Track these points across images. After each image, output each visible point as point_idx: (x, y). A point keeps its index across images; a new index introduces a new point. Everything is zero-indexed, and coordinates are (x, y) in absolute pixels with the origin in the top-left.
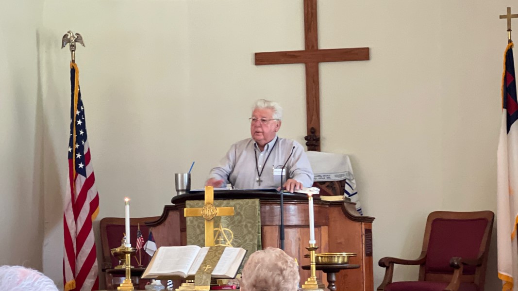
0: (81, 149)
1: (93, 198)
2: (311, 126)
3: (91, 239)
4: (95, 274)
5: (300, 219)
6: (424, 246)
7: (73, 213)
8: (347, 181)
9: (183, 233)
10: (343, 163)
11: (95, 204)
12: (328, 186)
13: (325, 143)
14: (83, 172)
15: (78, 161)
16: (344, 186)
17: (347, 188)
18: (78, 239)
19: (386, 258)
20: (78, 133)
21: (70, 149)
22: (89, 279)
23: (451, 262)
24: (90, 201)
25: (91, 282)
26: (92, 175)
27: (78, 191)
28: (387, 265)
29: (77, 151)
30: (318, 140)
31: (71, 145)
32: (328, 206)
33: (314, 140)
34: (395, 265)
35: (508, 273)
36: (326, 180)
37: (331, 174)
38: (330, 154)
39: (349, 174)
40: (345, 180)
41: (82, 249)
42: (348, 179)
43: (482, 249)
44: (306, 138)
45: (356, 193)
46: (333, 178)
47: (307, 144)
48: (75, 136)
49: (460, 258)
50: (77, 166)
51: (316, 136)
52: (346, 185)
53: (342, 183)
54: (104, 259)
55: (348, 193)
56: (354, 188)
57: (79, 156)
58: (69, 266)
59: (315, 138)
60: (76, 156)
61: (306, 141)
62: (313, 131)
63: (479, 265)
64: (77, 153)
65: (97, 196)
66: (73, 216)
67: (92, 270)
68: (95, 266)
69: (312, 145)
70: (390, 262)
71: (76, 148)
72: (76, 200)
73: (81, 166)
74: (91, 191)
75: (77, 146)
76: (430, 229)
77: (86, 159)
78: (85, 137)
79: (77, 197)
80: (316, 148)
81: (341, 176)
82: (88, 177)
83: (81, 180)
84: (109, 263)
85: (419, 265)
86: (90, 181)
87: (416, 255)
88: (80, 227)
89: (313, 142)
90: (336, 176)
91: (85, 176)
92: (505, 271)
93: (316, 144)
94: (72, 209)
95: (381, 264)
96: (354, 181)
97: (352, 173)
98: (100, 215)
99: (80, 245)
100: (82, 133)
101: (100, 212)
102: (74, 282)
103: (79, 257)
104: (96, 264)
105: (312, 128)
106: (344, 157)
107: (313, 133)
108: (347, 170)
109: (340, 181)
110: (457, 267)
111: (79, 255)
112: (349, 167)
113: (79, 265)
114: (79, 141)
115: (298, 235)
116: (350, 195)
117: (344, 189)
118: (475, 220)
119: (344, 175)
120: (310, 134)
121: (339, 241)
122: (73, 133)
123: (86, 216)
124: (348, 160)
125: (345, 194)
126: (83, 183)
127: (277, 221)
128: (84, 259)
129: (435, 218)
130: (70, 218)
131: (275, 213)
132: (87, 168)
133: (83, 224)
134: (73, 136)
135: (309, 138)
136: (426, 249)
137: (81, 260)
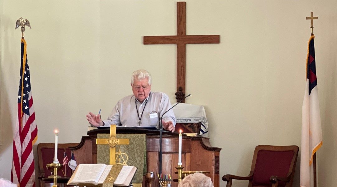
0: (26, 97)
1: (33, 130)
2: (180, 86)
3: (31, 157)
4: (33, 181)
5: (172, 148)
6: (252, 168)
7: (20, 139)
8: (202, 123)
9: (94, 155)
10: (200, 111)
11: (34, 134)
12: (190, 126)
14: (27, 112)
15: (24, 105)
16: (200, 127)
17: (202, 128)
18: (22, 156)
19: (227, 175)
20: (25, 86)
21: (19, 97)
22: (29, 183)
23: (270, 179)
24: (32, 132)
25: (31, 186)
26: (34, 114)
27: (24, 125)
28: (228, 179)
29: (24, 98)
30: (184, 95)
31: (20, 93)
32: (191, 140)
33: (181, 95)
34: (233, 180)
35: (307, 186)
36: (188, 122)
37: (192, 119)
38: (191, 105)
39: (204, 118)
40: (201, 122)
41: (25, 164)
42: (204, 122)
43: (290, 171)
44: (176, 94)
45: (207, 132)
46: (193, 121)
47: (176, 98)
48: (23, 88)
49: (276, 177)
50: (24, 108)
51: (182, 93)
52: (202, 125)
53: (199, 124)
54: (39, 170)
55: (202, 131)
56: (207, 128)
57: (25, 101)
58: (16, 175)
59: (182, 94)
60: (23, 101)
61: (176, 96)
62: (180, 89)
63: (288, 181)
64: (24, 99)
65: (37, 128)
66: (20, 142)
67: (31, 177)
68: (33, 175)
69: (180, 99)
70: (230, 178)
71: (23, 96)
72: (22, 131)
73: (26, 108)
74: (33, 125)
75: (24, 95)
76: (256, 156)
77: (30, 103)
78: (29, 89)
79: (23, 129)
80: (183, 100)
81: (198, 120)
83: (26, 117)
84: (43, 173)
85: (248, 181)
86: (32, 119)
87: (247, 174)
88: (24, 149)
89: (181, 96)
90: (195, 120)
91: (29, 115)
93: (183, 98)
94: (19, 137)
95: (224, 179)
96: (207, 123)
97: (206, 117)
98: (38, 141)
99: (24, 161)
100: (27, 86)
103: (22, 169)
104: (34, 173)
105: (180, 88)
106: (201, 107)
108: (203, 116)
109: (198, 123)
110: (274, 182)
111: (23, 167)
112: (204, 114)
113: (23, 175)
114: (25, 92)
115: (170, 159)
116: (204, 133)
117: (200, 129)
118: (285, 151)
119: (200, 119)
120: (179, 91)
121: (198, 163)
122: (21, 86)
123: (29, 142)
124: (204, 109)
125: (201, 132)
126: (27, 119)
127: (157, 149)
128: (26, 170)
129: (259, 150)
130: (18, 142)
131: (156, 144)
132: (30, 109)
133: (26, 146)
134: (21, 88)
135: (178, 94)
136: (253, 170)
137: (24, 171)
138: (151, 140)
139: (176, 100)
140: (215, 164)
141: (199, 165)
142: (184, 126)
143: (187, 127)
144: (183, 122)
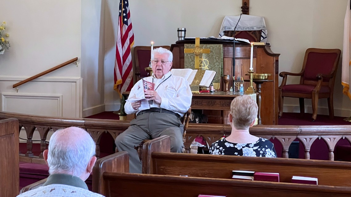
0: (125, 11)
1: (131, 37)
2: (244, 1)
3: (130, 57)
4: (131, 76)
6: (303, 67)
7: (121, 44)
8: (263, 31)
10: (261, 21)
11: (132, 39)
12: (252, 33)
13: (251, 11)
14: (126, 23)
15: (124, 17)
16: (261, 33)
17: (262, 34)
18: (123, 57)
19: (283, 72)
20: (124, 3)
21: (120, 11)
22: (128, 78)
23: (317, 76)
24: (130, 38)
25: (130, 80)
26: (131, 24)
27: (124, 33)
28: (284, 76)
29: (124, 12)
30: (248, 8)
31: (120, 8)
33: (246, 9)
34: (288, 76)
35: (347, 82)
36: (252, 30)
37: (254, 27)
38: (253, 16)
39: (264, 27)
40: (262, 30)
41: (125, 63)
42: (264, 30)
43: (333, 69)
44: (242, 8)
45: (266, 37)
46: (255, 29)
47: (242, 11)
48: (123, 4)
49: (322, 74)
50: (123, 20)
51: (247, 7)
52: (262, 32)
53: (260, 32)
54: (136, 69)
55: (263, 37)
56: (266, 34)
57: (124, 14)
58: (119, 72)
59: (246, 8)
60: (123, 15)
61: (242, 9)
62: (245, 4)
63: (332, 77)
64: (123, 13)
65: (133, 35)
66: (121, 46)
67: (130, 73)
68: (132, 72)
69: (245, 11)
70: (285, 75)
71: (123, 11)
72: (122, 38)
73: (126, 20)
74: (130, 33)
75: (124, 9)
76: (307, 57)
77: (128, 16)
78: (127, 5)
79: (123, 36)
80: (247, 13)
81: (260, 28)
82: (129, 25)
83: (126, 27)
84: (139, 71)
85: (300, 76)
86: (130, 27)
87: (298, 71)
88: (124, 52)
89: (245, 10)
90: (257, 28)
91: (128, 25)
92: (345, 81)
93: (247, 11)
94: (121, 42)
95: (281, 75)
96: (266, 31)
97: (265, 26)
98: (135, 44)
99: (124, 61)
100: (126, 2)
101: (134, 43)
102: (121, 79)
103: (123, 67)
104: (132, 70)
105: (245, 2)
106: (262, 18)
107: (245, 5)
108: (263, 25)
109: (259, 31)
110: (320, 79)
111: (124, 65)
112: (264, 23)
113: (124, 71)
114: (124, 7)
115: (241, 63)
116: (264, 38)
117: (261, 35)
118: (331, 53)
119: (261, 28)
120: (244, 5)
121: (262, 66)
122: (122, 3)
123: (128, 46)
124: (264, 19)
125: (261, 37)
126: (126, 28)
127: (231, 55)
128: (126, 68)
129: (310, 52)
130: (120, 47)
131: (230, 52)
132: (128, 20)
133: (126, 50)
134: (121, 4)
135: (243, 8)
136: (304, 68)
137: (125, 68)
138: (226, 48)
139: (242, 12)
140: (276, 66)
141: (263, 67)
142: (248, 33)
143: (250, 33)
144: (247, 30)
